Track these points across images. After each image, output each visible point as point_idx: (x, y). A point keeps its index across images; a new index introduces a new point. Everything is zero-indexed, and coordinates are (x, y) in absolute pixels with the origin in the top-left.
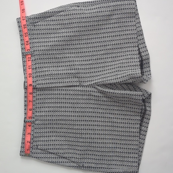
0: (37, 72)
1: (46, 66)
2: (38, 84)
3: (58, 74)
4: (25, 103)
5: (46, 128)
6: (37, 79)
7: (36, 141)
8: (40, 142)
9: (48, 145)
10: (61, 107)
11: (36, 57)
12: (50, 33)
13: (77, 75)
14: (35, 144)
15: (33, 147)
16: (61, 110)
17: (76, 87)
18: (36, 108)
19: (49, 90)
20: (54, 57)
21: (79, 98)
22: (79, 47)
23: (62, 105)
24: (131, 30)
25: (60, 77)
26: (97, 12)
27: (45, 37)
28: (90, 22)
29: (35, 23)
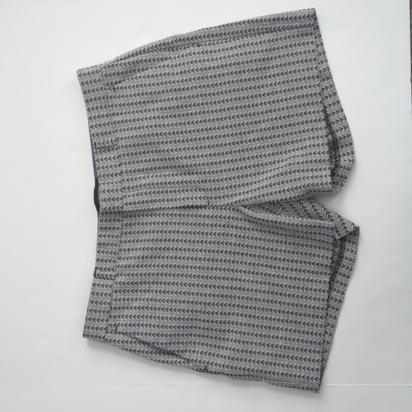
0: (123, 180)
1: (141, 168)
2: (126, 204)
3: (165, 183)
4: (98, 240)
5: (136, 291)
6: (125, 194)
7: (114, 317)
8: (122, 319)
9: (138, 325)
10: (168, 249)
11: (121, 151)
12: (144, 102)
13: (202, 185)
14: (112, 322)
15: (107, 327)
16: (167, 255)
17: (200, 210)
18: (120, 250)
19: (147, 215)
20: (154, 150)
21: (206, 231)
22: (205, 128)
23: (171, 245)
24: (310, 87)
25: (169, 190)
26: (237, 55)
27: (136, 110)
28: (223, 75)
29: (116, 83)
